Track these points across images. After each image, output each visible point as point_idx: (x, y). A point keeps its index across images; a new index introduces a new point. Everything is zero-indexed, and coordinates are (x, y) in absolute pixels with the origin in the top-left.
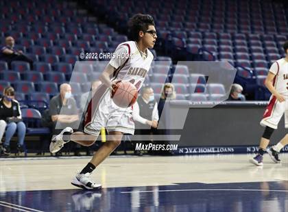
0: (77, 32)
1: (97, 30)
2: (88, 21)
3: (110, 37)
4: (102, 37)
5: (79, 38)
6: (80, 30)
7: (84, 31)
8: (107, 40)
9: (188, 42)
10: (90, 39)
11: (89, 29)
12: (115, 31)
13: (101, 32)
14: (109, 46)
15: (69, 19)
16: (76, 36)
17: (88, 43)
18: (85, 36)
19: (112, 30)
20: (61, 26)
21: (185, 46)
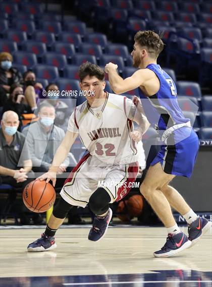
0: (28, 28)
1: (59, 25)
2: (46, 11)
3: (79, 37)
4: (66, 36)
5: (29, 37)
6: (33, 24)
7: (39, 26)
8: (75, 41)
9: (203, 45)
10: (48, 40)
11: (47, 24)
12: (88, 26)
13: (65, 28)
14: (77, 50)
15: (16, 7)
16: (25, 35)
17: (44, 46)
18: (40, 34)
19: (84, 25)
20: (4, 18)
21: (198, 52)
